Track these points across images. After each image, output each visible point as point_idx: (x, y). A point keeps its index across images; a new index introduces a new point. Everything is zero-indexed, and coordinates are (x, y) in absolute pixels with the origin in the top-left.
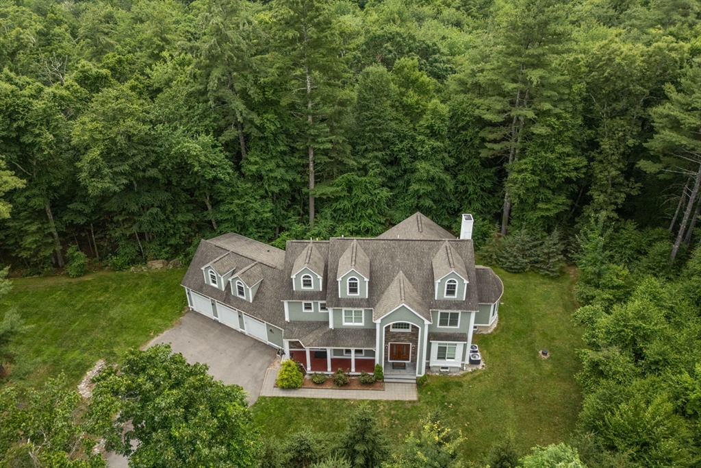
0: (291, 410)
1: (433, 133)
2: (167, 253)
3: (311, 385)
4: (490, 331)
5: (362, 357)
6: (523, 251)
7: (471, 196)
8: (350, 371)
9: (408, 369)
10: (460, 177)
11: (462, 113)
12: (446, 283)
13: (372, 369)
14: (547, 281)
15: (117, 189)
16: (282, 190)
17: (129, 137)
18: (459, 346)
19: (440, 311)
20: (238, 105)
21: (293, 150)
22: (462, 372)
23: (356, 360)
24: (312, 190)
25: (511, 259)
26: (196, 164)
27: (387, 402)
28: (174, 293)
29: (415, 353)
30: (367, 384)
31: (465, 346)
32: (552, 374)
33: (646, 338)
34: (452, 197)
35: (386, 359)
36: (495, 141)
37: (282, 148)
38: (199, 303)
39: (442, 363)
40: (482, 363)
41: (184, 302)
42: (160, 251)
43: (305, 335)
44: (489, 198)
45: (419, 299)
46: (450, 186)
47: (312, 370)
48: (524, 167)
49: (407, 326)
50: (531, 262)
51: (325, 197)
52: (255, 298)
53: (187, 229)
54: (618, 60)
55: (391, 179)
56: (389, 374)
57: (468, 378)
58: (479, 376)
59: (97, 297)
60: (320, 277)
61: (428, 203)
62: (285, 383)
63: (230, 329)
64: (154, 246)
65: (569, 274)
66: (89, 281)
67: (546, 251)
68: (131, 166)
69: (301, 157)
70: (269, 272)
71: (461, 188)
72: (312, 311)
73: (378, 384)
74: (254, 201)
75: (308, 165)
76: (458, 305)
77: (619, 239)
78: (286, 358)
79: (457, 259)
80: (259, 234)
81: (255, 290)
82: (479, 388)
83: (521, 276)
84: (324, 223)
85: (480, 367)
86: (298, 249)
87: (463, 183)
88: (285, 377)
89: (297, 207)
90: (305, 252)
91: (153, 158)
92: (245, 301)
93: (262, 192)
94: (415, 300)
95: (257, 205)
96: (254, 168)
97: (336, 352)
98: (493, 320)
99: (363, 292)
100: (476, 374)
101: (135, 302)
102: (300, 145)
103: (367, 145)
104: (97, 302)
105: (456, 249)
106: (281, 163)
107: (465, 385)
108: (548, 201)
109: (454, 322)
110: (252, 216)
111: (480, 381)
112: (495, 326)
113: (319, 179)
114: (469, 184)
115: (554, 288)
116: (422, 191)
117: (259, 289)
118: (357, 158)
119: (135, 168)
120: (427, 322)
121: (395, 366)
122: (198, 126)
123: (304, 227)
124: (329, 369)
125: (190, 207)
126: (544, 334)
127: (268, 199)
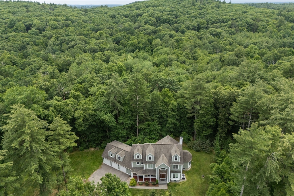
0: (134, 192)
1: (173, 110)
2: (95, 145)
3: (139, 185)
4: (188, 170)
5: (153, 177)
6: (199, 145)
7: (185, 128)
8: (149, 181)
9: (165, 181)
10: (181, 122)
11: (181, 105)
12: (175, 157)
13: (155, 181)
14: (207, 154)
15: (85, 129)
16: (129, 127)
17: (89, 115)
18: (179, 174)
19: (173, 165)
20: (118, 105)
21: (132, 115)
22: (180, 182)
23: (151, 178)
24: (138, 126)
25: (196, 148)
26: (107, 122)
27: (159, 190)
28: (98, 158)
29: (167, 176)
30: (154, 185)
31: (180, 174)
32: (204, 182)
33: (225, 173)
34: (179, 128)
35: (159, 178)
36: (191, 113)
37: (129, 115)
38: (106, 162)
39: (174, 179)
40: (186, 179)
41: (102, 161)
42: (93, 145)
43: (137, 171)
44: (190, 128)
45: (168, 161)
46: (178, 125)
47: (139, 181)
48: (198, 121)
49: (165, 169)
50: (202, 149)
51: (141, 128)
52: (123, 160)
53: (101, 138)
54: (221, 95)
55: (161, 122)
56: (160, 182)
57: (181, 183)
58: (184, 183)
59: (77, 160)
60: (141, 155)
61: (172, 130)
62: (132, 184)
63: (115, 169)
64: (91, 144)
65: (214, 152)
66: (74, 155)
67: (206, 145)
68: (89, 123)
69: (135, 117)
70: (127, 153)
71: (182, 125)
72: (139, 164)
73: (157, 185)
74: (121, 130)
75: (137, 119)
76: (178, 163)
77: (227, 142)
78: (132, 178)
79: (178, 150)
80: (122, 140)
81: (123, 158)
82: (184, 186)
83: (199, 153)
84: (141, 136)
85: (185, 180)
86: (135, 147)
87: (182, 124)
88: (132, 183)
89: (133, 131)
90: (137, 148)
91: (94, 119)
92: (120, 161)
93: (123, 128)
94: (166, 162)
95: (122, 132)
96: (121, 121)
97: (145, 176)
98: (189, 167)
99: (153, 159)
100: (184, 182)
101: (88, 161)
102: (134, 114)
103: (154, 113)
104: (77, 161)
105: (178, 147)
106: (129, 119)
107: (181, 185)
108: (206, 131)
109: (177, 168)
110: (120, 135)
111: (185, 184)
112: (190, 168)
113: (140, 123)
114: (184, 124)
115: (208, 157)
116: (170, 127)
117: (124, 158)
118: (151, 117)
119: (90, 123)
120: (170, 168)
121: (162, 180)
122: (106, 110)
123: (135, 137)
124: (144, 181)
125: (102, 131)
126: (204, 171)
127: (125, 129)
